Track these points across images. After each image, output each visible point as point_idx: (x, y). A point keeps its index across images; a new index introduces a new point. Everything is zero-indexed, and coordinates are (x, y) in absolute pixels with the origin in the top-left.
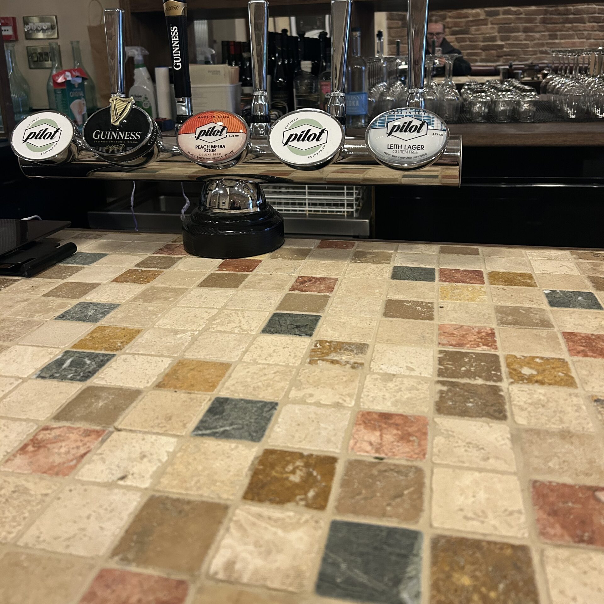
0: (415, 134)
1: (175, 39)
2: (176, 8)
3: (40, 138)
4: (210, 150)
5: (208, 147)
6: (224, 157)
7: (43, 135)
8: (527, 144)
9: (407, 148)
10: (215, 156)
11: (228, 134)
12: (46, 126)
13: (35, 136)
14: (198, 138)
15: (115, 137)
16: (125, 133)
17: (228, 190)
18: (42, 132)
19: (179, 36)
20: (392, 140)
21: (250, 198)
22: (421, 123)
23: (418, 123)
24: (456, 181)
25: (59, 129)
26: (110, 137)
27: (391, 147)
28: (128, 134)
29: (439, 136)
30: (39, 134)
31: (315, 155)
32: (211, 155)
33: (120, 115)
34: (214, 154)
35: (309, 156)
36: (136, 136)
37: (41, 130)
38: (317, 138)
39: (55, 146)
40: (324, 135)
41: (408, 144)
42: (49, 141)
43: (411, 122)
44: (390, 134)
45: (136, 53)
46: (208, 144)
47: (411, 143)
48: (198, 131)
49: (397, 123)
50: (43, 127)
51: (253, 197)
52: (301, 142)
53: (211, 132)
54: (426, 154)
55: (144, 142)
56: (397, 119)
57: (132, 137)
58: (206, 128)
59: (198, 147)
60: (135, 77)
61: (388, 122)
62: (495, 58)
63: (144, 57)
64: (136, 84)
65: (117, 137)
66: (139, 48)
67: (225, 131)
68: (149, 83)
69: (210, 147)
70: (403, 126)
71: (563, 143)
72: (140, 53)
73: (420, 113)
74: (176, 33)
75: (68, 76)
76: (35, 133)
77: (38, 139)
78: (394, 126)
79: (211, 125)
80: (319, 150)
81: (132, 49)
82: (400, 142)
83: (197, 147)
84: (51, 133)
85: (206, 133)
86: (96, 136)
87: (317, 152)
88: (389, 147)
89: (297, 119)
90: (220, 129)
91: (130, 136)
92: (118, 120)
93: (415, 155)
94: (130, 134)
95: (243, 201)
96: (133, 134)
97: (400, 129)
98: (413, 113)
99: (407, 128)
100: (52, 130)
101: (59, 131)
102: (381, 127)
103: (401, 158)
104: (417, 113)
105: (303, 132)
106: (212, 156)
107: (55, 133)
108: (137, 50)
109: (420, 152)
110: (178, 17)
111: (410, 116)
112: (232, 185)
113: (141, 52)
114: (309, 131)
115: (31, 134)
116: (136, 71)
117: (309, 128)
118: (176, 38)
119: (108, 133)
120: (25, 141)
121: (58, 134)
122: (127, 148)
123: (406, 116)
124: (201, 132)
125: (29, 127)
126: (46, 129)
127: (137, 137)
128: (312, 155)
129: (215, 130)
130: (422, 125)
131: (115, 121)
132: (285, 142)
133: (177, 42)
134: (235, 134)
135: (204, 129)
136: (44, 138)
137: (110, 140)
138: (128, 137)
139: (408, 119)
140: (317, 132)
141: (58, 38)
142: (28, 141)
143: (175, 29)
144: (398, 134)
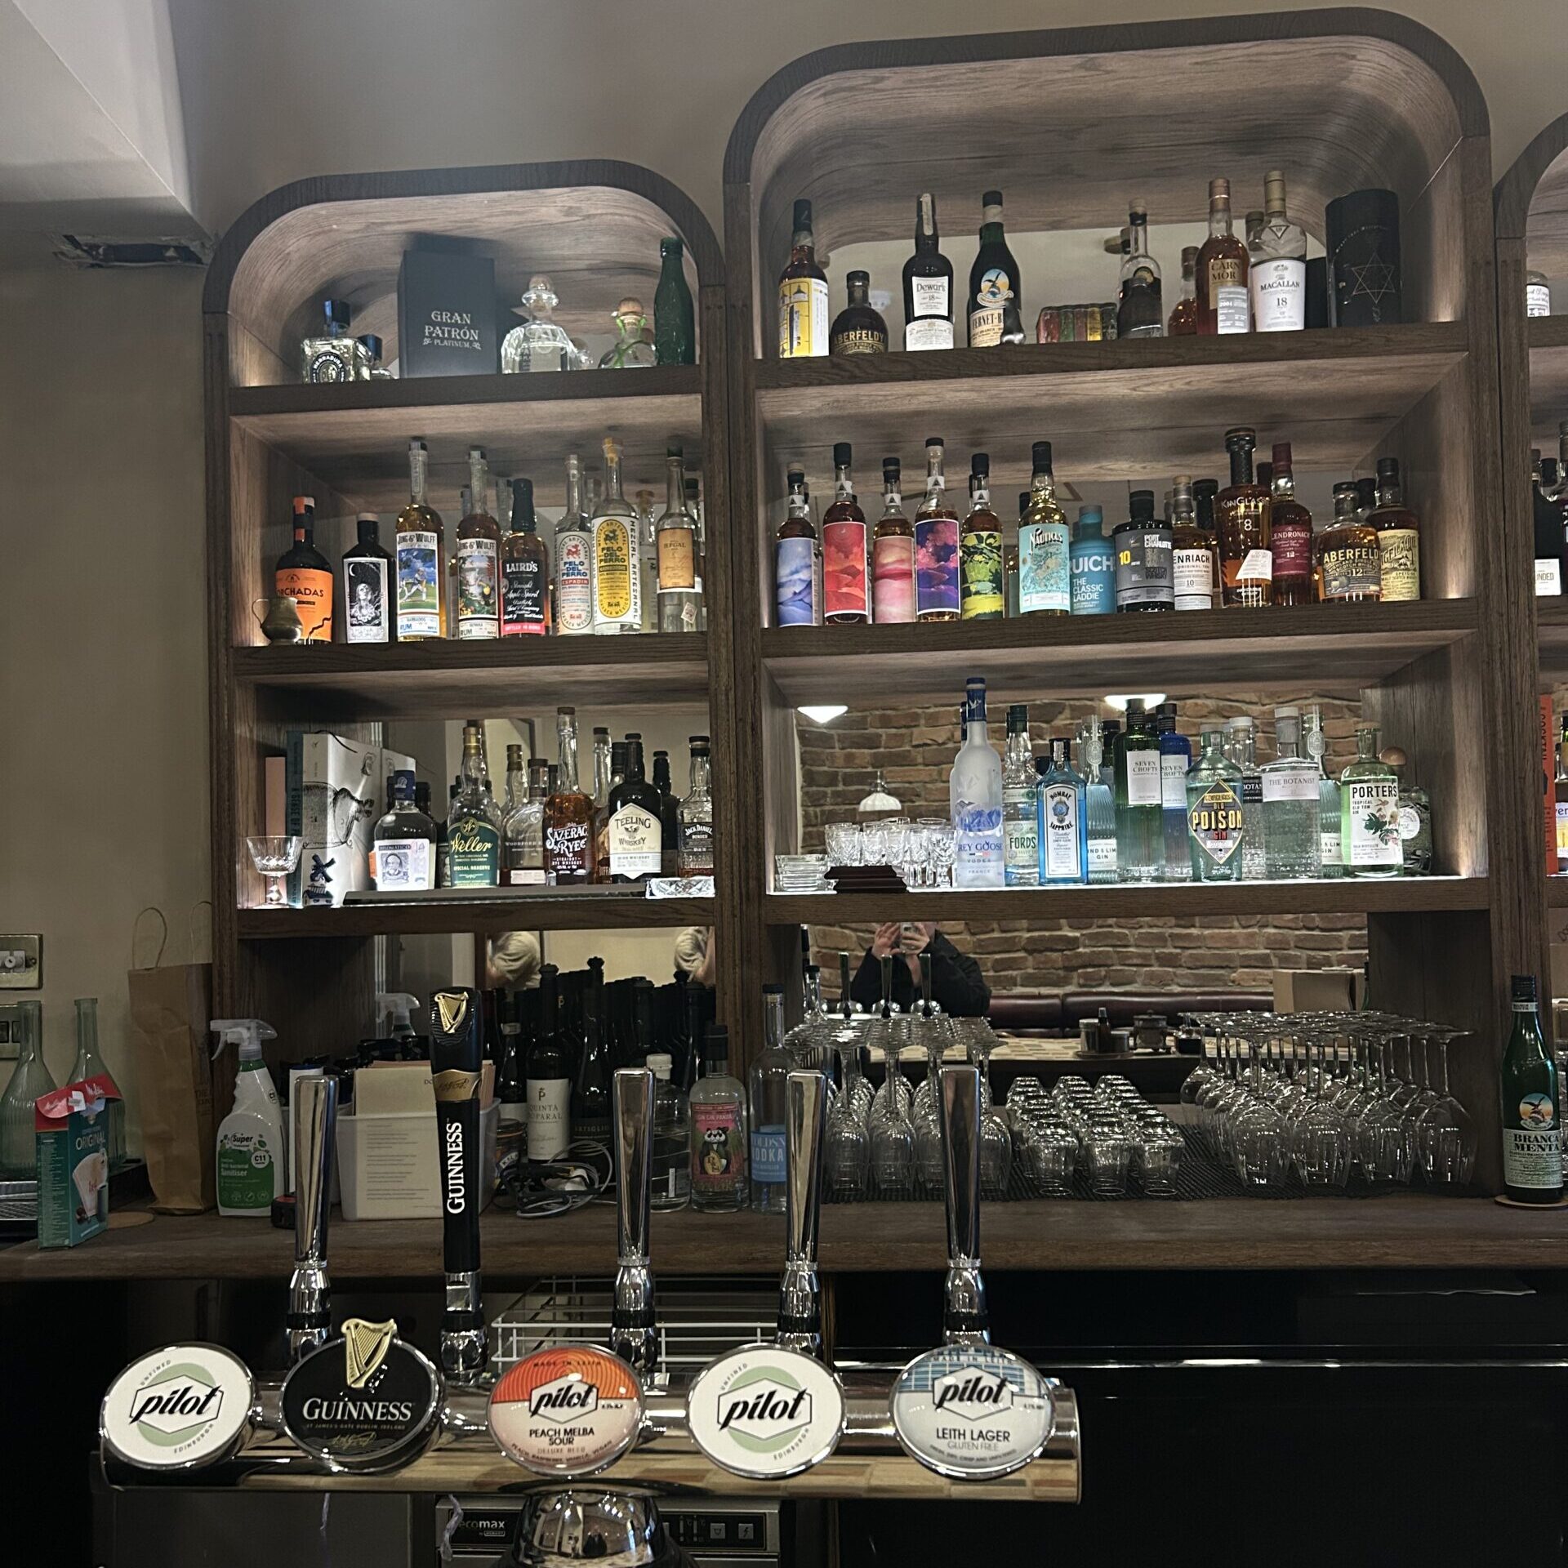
0: (989, 1406)
1: (454, 1149)
2: (461, 1086)
3: (171, 1411)
4: (562, 1441)
5: (557, 1432)
6: (593, 1456)
7: (178, 1403)
8: (1172, 1264)
9: (975, 1436)
10: (573, 1455)
11: (602, 1402)
12: (187, 1383)
13: (160, 1405)
14: (535, 1413)
15: (355, 1415)
16: (377, 1406)
17: (580, 1510)
18: (177, 1396)
19: (463, 1141)
20: (943, 1419)
21: (629, 1526)
22: (998, 1381)
23: (993, 1382)
24: (1072, 1493)
25: (216, 1389)
26: (343, 1415)
27: (943, 1434)
28: (383, 1407)
29: (1036, 1410)
30: (169, 1400)
31: (788, 1451)
32: (564, 1451)
33: (367, 1364)
34: (569, 1450)
35: (777, 1453)
36: (401, 1413)
37: (175, 1392)
38: (791, 1411)
39: (207, 1431)
40: (804, 1405)
41: (977, 1427)
42: (193, 1418)
43: (978, 1380)
44: (940, 1405)
45: (245, 1034)
46: (557, 1426)
47: (984, 1425)
48: (536, 1395)
49: (949, 1380)
50: (180, 1384)
51: (635, 1523)
52: (756, 1420)
53: (563, 1399)
54: (1013, 1451)
55: (421, 1425)
56: (951, 1372)
57: (393, 1415)
58: (552, 1388)
59: (536, 1432)
60: (236, 1093)
61: (934, 1379)
62: (1061, 973)
63: (265, 1043)
64: (238, 1110)
65: (359, 1415)
66: (253, 1024)
67: (593, 1395)
68: (273, 1107)
69: (562, 1432)
70: (965, 1389)
71: (1249, 1263)
72: (254, 1035)
73: (995, 1360)
74: (457, 1137)
75: (78, 1102)
76: (160, 1398)
77: (166, 1415)
78: (948, 1388)
79: (562, 1383)
80: (796, 1440)
81: (236, 1026)
82: (960, 1424)
83: (533, 1432)
84: (198, 1399)
85: (551, 1401)
86: (311, 1413)
87: (793, 1444)
88: (941, 1434)
89: (745, 1366)
90: (582, 1389)
91: (389, 1412)
92: (361, 1376)
93: (993, 1453)
94: (388, 1408)
95: (615, 1533)
96: (395, 1407)
97: (958, 1393)
98: (981, 1360)
99: (972, 1392)
100: (201, 1392)
101: (218, 1394)
102: (920, 1388)
103: (966, 1459)
104: (989, 1359)
105: (760, 1397)
106: (565, 1455)
107: (209, 1397)
108: (249, 1029)
109: (1003, 1447)
110: (463, 1103)
111: (975, 1366)
112: (592, 1499)
113: (258, 1034)
114: (771, 1395)
115: (150, 1400)
116: (242, 1078)
117: (773, 1387)
118: (458, 1145)
119: (338, 1406)
120: (137, 1418)
121: (214, 1401)
122: (382, 1442)
123: (969, 1366)
124: (542, 1397)
125: (147, 1383)
126: (187, 1390)
127: (405, 1416)
128: (781, 1451)
129: (571, 1393)
130: (1001, 1386)
131: (356, 1376)
132: (722, 1420)
133: (458, 1155)
134: (613, 1403)
135: (548, 1392)
136: (181, 1411)
137: (342, 1421)
138: (383, 1415)
139: (972, 1374)
140: (790, 1397)
141: (40, 986)
142: (143, 1418)
143: (457, 1128)
144: (954, 1405)
